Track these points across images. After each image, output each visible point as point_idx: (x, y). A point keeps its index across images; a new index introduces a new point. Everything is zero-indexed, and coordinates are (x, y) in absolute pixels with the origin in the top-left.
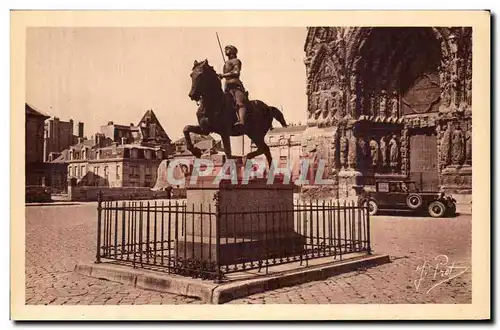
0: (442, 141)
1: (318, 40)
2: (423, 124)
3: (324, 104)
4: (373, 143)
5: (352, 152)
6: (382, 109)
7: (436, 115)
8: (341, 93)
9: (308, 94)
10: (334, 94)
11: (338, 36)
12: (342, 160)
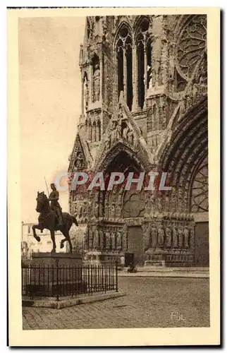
0: (145, 234)
1: (76, 168)
2: (136, 223)
3: (80, 210)
4: (107, 234)
5: (96, 240)
6: (113, 214)
7: (143, 218)
8: (90, 203)
9: (70, 202)
10: (85, 203)
11: (88, 167)
12: (90, 244)
